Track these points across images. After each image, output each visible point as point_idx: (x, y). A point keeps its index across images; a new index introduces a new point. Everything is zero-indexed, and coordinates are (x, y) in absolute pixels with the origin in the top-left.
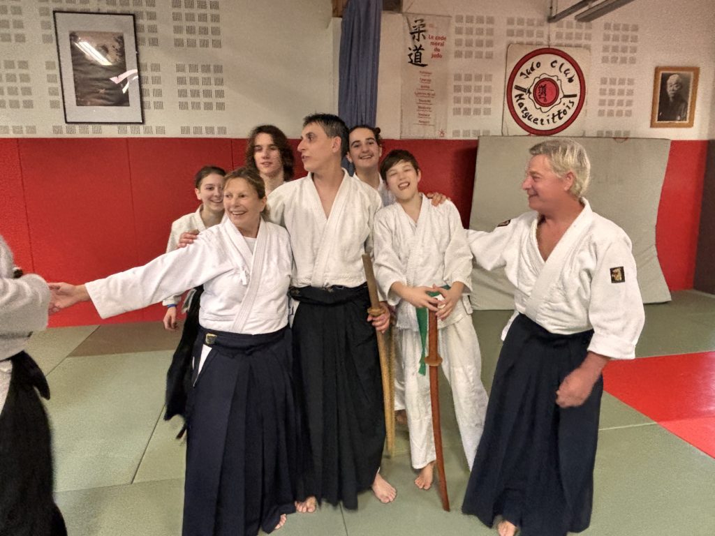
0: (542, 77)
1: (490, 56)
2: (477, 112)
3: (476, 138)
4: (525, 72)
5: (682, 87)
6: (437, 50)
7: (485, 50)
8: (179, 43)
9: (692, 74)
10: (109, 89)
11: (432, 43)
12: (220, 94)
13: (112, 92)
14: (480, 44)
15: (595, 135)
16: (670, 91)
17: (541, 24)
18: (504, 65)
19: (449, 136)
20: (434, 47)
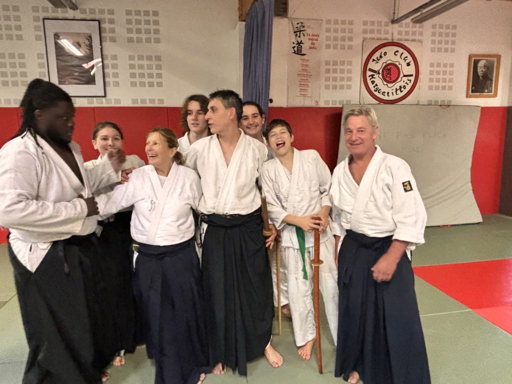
0: (387, 63)
1: (350, 47)
2: (342, 87)
3: (341, 106)
4: (376, 60)
5: (488, 69)
6: (313, 44)
7: (347, 43)
8: (130, 40)
9: (495, 59)
10: (81, 73)
11: (309, 39)
12: (159, 76)
13: (83, 75)
14: (343, 39)
15: (427, 104)
16: (480, 71)
17: (386, 25)
18: (361, 54)
19: (322, 104)
20: (310, 42)
